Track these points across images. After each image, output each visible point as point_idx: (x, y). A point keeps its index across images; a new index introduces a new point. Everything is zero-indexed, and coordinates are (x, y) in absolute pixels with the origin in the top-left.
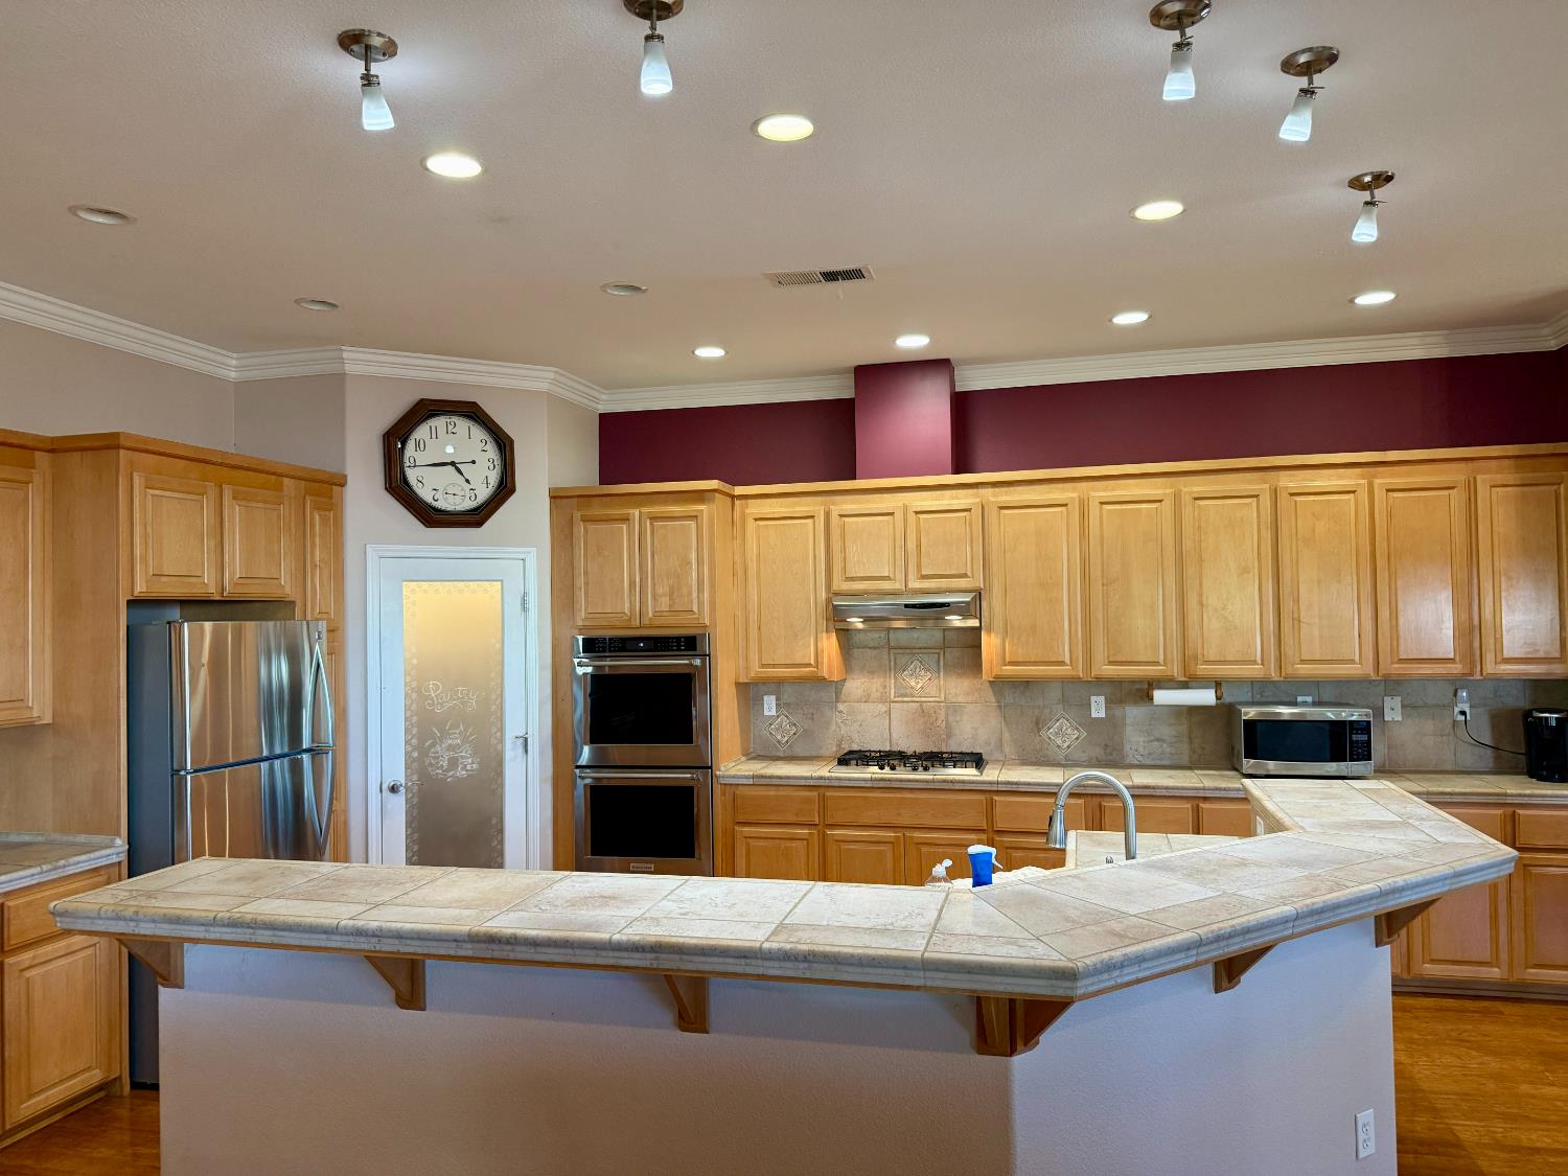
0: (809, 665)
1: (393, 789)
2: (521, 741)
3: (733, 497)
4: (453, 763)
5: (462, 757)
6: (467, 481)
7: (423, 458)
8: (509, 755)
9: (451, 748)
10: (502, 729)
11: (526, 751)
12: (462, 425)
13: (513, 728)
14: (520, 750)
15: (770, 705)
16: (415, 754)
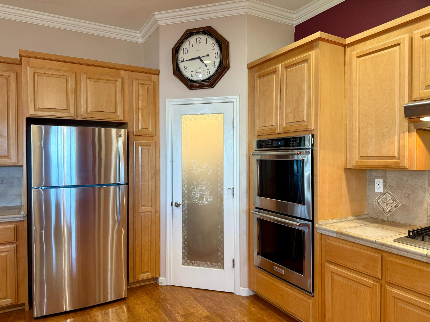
0: (393, 157)
1: (177, 205)
2: (231, 191)
3: (345, 46)
4: (202, 197)
5: (206, 195)
6: (206, 65)
7: (187, 57)
8: (225, 197)
9: (201, 190)
10: (223, 184)
11: (233, 196)
12: (203, 38)
13: (228, 184)
14: (231, 195)
15: (379, 186)
16: (186, 191)
